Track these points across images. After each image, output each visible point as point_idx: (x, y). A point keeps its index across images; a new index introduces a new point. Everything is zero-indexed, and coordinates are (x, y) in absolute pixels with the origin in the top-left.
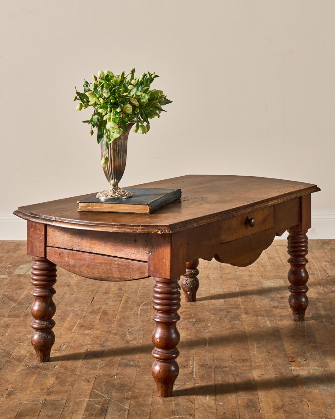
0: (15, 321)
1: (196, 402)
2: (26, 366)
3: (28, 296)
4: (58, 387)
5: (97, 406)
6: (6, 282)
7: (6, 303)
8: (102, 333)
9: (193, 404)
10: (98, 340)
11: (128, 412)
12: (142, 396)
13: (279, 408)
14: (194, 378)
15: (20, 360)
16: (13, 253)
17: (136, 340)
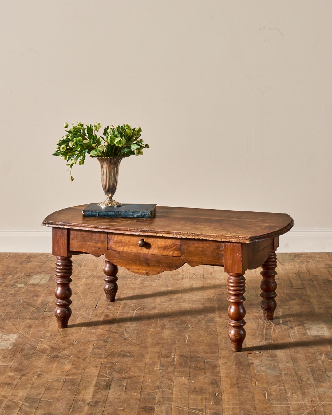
0: (36, 323)
1: (175, 381)
2: (48, 356)
3: (43, 302)
4: (74, 371)
5: (103, 383)
6: (24, 290)
7: (26, 308)
8: (105, 332)
9: (172, 382)
10: (102, 337)
11: (126, 387)
12: (135, 377)
13: (234, 385)
14: (175, 365)
15: (43, 351)
16: (26, 265)
17: (131, 337)
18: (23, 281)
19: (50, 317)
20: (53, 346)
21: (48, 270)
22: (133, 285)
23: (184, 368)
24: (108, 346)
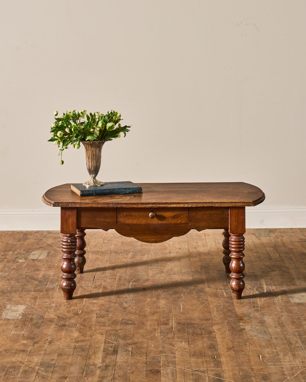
0: (40, 295)
1: (176, 345)
2: (56, 325)
3: (44, 276)
4: (82, 338)
5: (110, 349)
6: (25, 265)
7: (29, 282)
8: (106, 302)
9: (174, 347)
10: (104, 307)
11: (132, 352)
12: (139, 342)
13: (230, 349)
14: (174, 331)
15: (51, 321)
16: (23, 241)
17: (131, 307)
18: (22, 257)
19: (53, 289)
20: (59, 315)
21: (45, 246)
22: (125, 259)
23: (182, 333)
24: (110, 315)
